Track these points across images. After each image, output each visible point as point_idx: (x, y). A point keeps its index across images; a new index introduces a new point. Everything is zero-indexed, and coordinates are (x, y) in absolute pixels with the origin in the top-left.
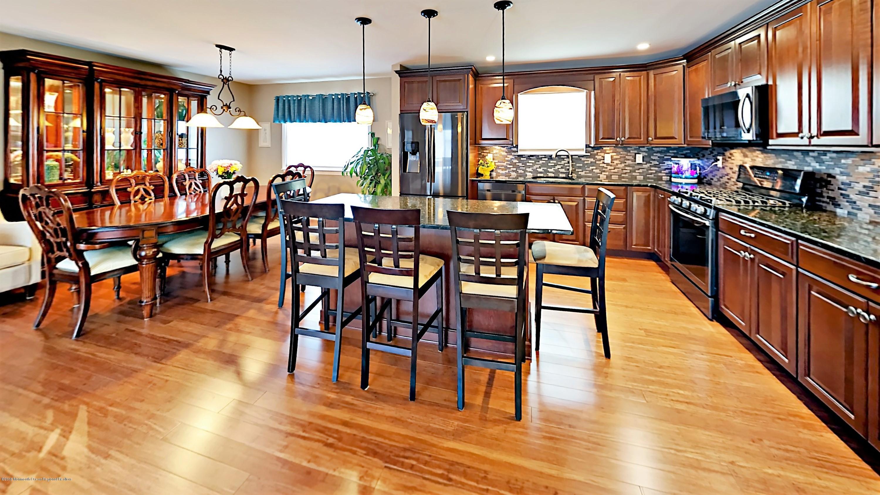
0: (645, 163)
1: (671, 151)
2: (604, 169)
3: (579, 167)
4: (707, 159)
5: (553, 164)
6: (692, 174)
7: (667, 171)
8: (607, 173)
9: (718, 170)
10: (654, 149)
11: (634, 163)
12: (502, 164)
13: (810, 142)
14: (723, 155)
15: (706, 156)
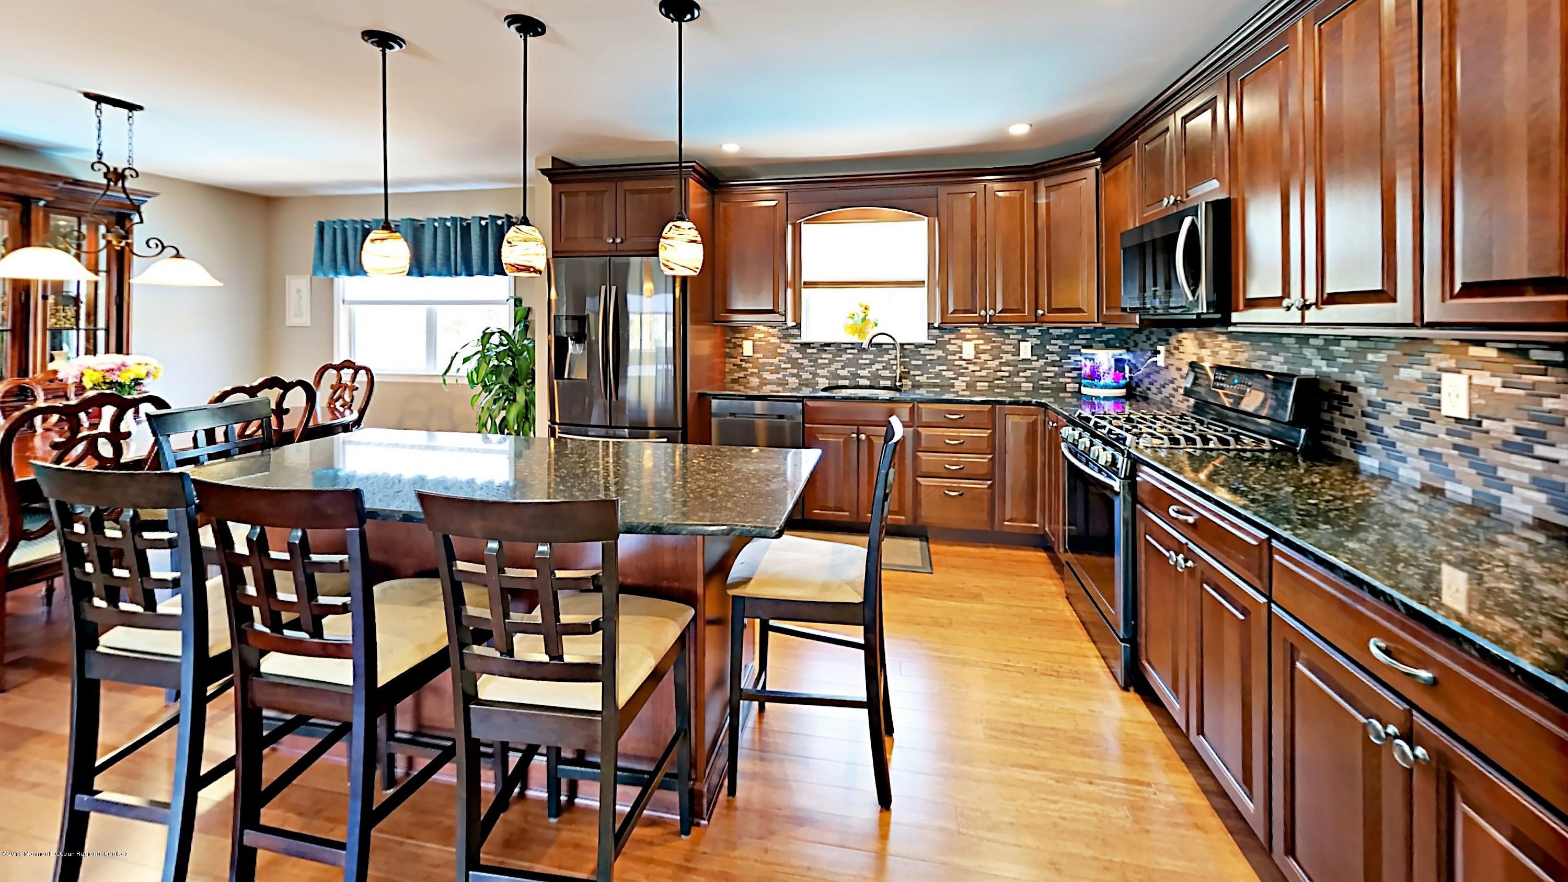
0: (1035, 358)
1: (1080, 336)
2: (962, 371)
3: (917, 367)
4: (1142, 350)
5: (868, 362)
6: (1116, 380)
7: (1074, 374)
8: (968, 379)
9: (1158, 372)
10: (1051, 331)
11: (1017, 358)
12: (771, 361)
13: (1303, 317)
14: (1166, 342)
15: (1141, 345)
